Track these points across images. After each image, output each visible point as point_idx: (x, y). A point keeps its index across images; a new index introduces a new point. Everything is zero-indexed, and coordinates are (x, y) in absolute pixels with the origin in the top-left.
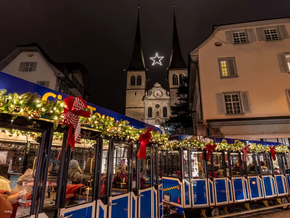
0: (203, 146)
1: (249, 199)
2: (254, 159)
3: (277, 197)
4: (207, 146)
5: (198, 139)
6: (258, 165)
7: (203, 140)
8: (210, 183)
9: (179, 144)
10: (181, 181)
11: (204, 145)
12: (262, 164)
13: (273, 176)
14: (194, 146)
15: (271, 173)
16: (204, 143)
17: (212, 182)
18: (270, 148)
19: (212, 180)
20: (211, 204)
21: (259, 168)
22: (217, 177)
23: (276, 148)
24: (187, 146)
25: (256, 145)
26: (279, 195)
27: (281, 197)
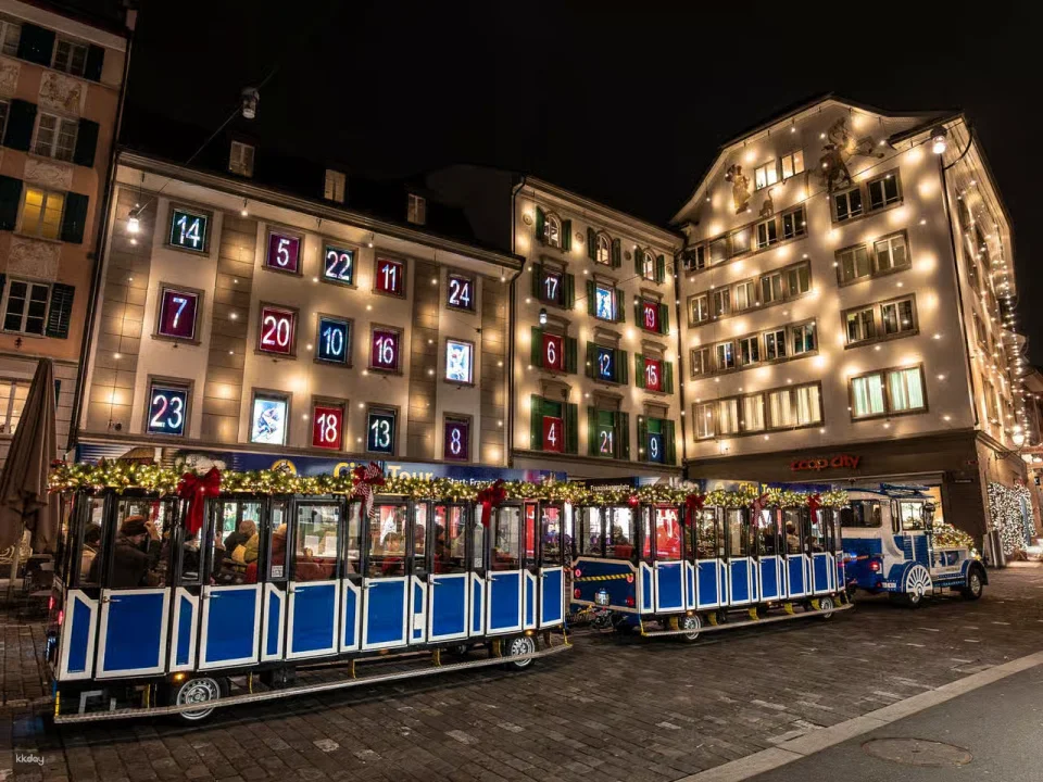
0: (680, 499)
1: (757, 600)
2: (774, 519)
3: (812, 597)
4: (688, 497)
5: (671, 484)
6: (780, 533)
7: (681, 485)
8: (689, 568)
9: (635, 493)
10: (637, 565)
11: (683, 496)
12: (791, 530)
13: (809, 556)
14: (664, 498)
15: (806, 549)
16: (683, 493)
17: (692, 568)
18: (810, 498)
19: (693, 563)
20: (689, 608)
21: (782, 539)
22: (700, 558)
23: (822, 498)
24: (652, 498)
25: (782, 492)
26: (816, 593)
27: (821, 597)
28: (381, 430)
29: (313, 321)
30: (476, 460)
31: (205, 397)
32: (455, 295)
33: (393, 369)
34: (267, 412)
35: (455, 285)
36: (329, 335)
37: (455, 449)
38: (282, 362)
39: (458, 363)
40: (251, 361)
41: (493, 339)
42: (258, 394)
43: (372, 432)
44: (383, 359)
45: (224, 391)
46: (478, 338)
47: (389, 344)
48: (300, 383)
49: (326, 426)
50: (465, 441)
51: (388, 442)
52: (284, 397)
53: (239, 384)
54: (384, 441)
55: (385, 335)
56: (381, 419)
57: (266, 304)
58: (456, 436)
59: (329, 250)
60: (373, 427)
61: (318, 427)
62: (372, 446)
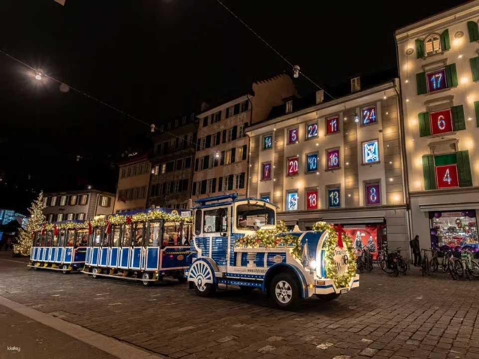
28: (335, 196)
29: (304, 158)
30: (384, 203)
31: (274, 197)
32: (367, 118)
33: (338, 167)
34: (292, 198)
35: (367, 113)
36: (310, 161)
37: (373, 198)
38: (295, 178)
39: (371, 153)
40: (285, 180)
41: (390, 132)
42: (289, 192)
43: (330, 198)
44: (333, 164)
45: (278, 194)
46: (380, 136)
47: (335, 156)
48: (300, 184)
49: (312, 199)
50: (378, 193)
51: (338, 201)
52: (296, 191)
53: (282, 190)
54: (336, 202)
55: (333, 152)
56: (334, 191)
57: (290, 157)
58: (373, 192)
59: (309, 126)
60: (331, 196)
61: (308, 201)
62: (330, 204)
